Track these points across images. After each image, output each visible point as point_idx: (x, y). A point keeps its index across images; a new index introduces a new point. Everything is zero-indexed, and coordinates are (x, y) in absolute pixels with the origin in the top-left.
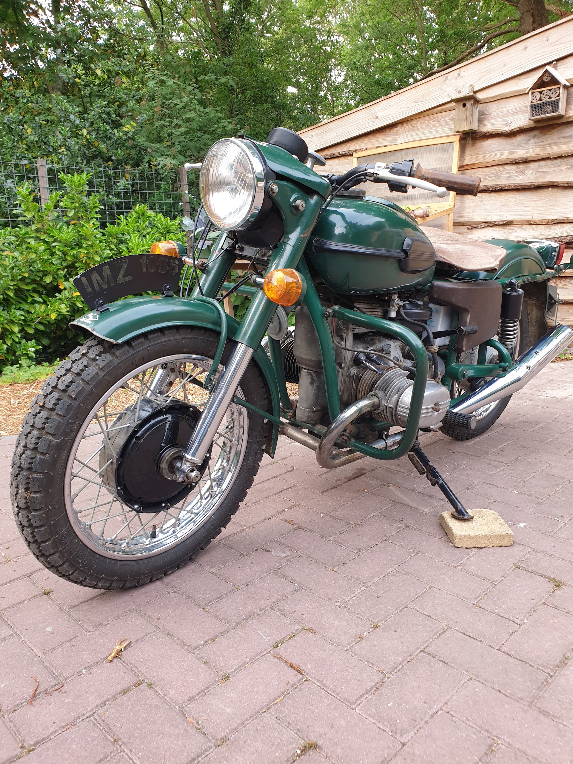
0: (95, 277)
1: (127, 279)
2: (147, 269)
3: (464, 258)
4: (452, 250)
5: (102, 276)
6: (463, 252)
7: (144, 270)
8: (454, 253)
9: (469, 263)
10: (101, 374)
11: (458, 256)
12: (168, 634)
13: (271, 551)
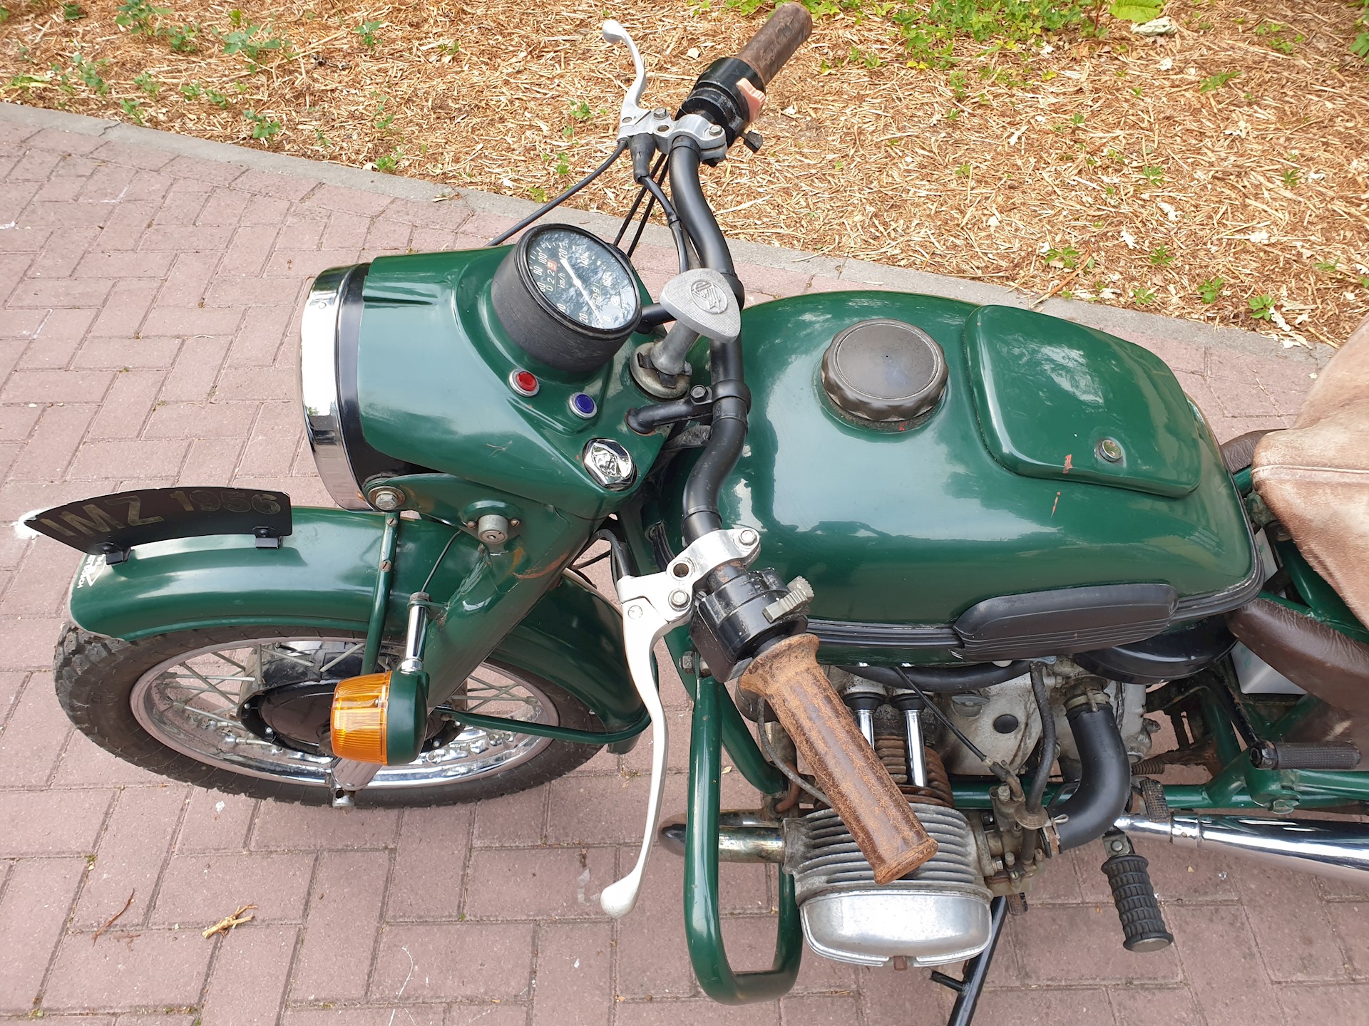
0: (69, 517)
1: (152, 520)
5: (86, 517)
7: (188, 508)
12: (299, 941)
13: (586, 874)
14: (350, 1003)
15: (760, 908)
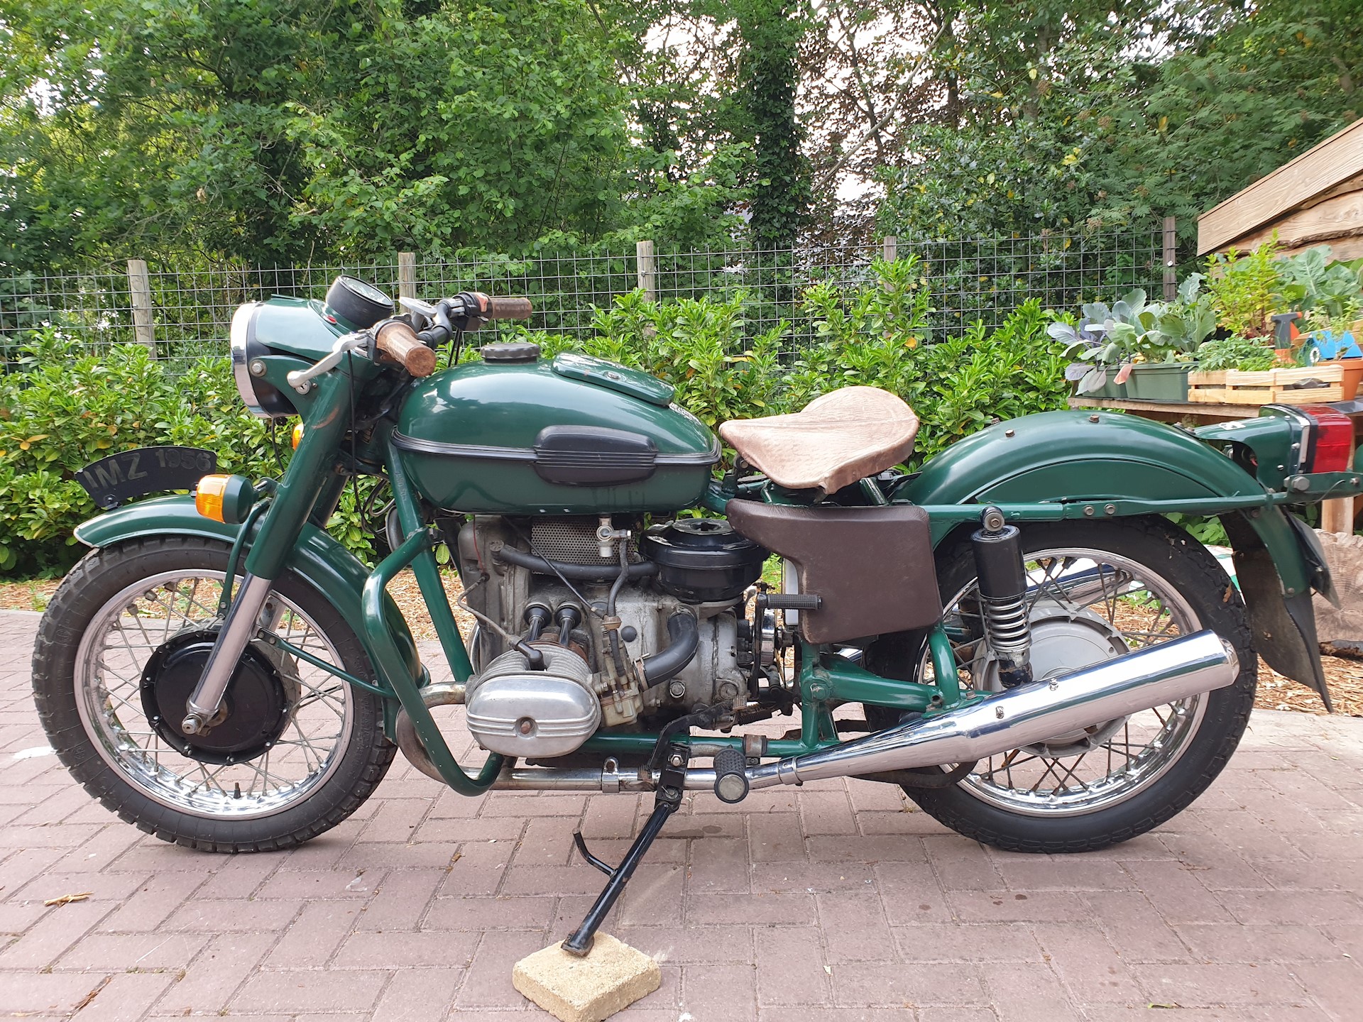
0: (100, 471)
1: (142, 474)
2: (167, 464)
3: (789, 461)
4: (775, 443)
5: (108, 471)
6: (796, 448)
7: (163, 464)
8: (777, 448)
9: (792, 470)
10: (90, 580)
11: (780, 455)
12: (117, 908)
13: (359, 879)
14: (142, 933)
15: (488, 895)
